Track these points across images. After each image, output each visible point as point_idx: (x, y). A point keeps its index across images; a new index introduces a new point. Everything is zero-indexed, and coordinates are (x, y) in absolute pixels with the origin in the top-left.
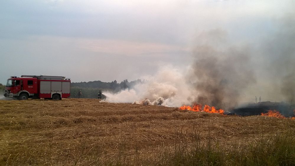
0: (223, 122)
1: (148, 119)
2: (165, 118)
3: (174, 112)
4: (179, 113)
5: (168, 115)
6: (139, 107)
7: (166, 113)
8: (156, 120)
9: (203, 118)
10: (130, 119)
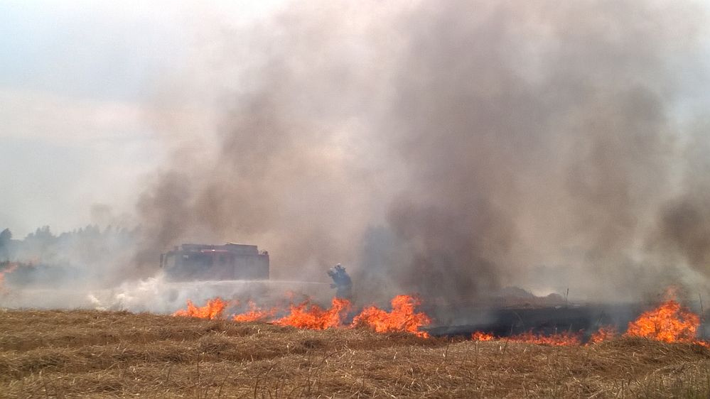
0: (368, 364)
1: (116, 362)
2: (176, 358)
3: (206, 337)
4: (224, 337)
5: (187, 347)
6: (87, 321)
7: (178, 339)
8: (144, 365)
9: (304, 352)
10: (53, 364)
